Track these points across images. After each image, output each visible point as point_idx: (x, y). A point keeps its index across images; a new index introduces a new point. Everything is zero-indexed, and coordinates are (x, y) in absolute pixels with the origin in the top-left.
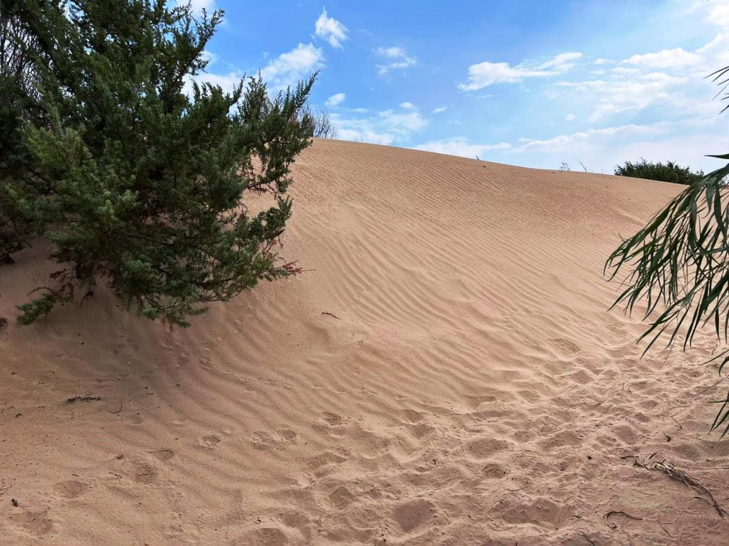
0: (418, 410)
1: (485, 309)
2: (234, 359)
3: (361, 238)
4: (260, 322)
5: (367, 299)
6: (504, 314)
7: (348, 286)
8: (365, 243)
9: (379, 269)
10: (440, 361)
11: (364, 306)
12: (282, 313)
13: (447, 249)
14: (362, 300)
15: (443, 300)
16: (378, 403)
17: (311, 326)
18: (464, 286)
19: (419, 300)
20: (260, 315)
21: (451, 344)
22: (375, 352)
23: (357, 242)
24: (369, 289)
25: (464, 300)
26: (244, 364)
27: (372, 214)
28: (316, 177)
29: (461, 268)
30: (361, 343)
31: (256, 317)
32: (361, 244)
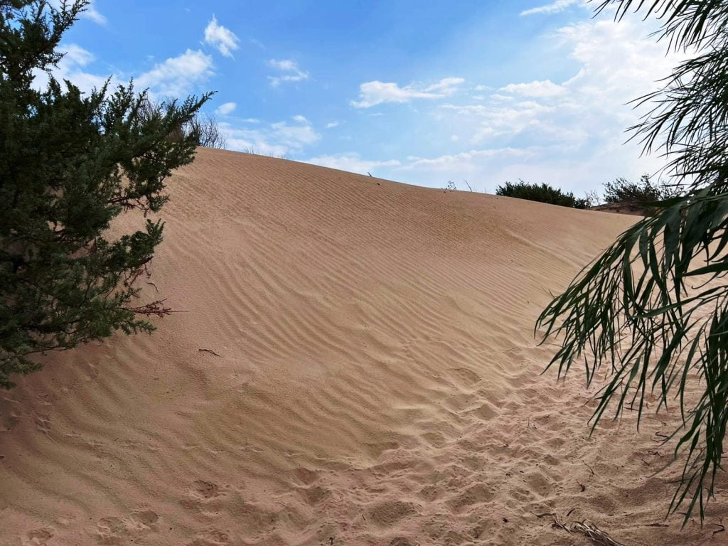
0: (312, 468)
1: (383, 337)
2: (82, 414)
3: (248, 260)
4: (121, 364)
5: (254, 331)
6: (403, 342)
7: (233, 316)
8: (252, 264)
9: (268, 294)
10: (336, 402)
11: (250, 339)
12: (148, 352)
13: (343, 271)
14: (249, 333)
15: (340, 328)
16: (263, 462)
17: (185, 367)
18: (361, 311)
19: (314, 330)
20: (121, 355)
21: (350, 381)
22: (262, 396)
23: (244, 264)
24: (257, 318)
25: (363, 328)
26: (96, 422)
27: (262, 232)
28: (197, 189)
29: (358, 292)
30: (245, 386)
31: (115, 359)
32: (248, 266)
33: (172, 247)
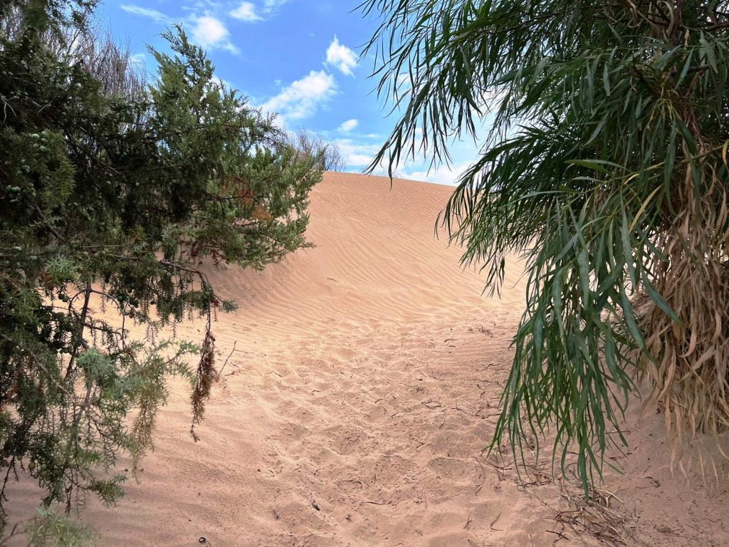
0: (377, 319)
1: (429, 280)
2: (278, 295)
3: (354, 240)
4: (293, 281)
5: (356, 273)
6: (441, 283)
7: (344, 266)
8: (356, 242)
9: (364, 257)
10: (393, 302)
11: (353, 276)
12: (304, 278)
13: (413, 247)
14: (352, 274)
15: (404, 275)
16: (356, 316)
17: (321, 284)
18: (418, 268)
19: (388, 275)
20: (291, 277)
21: (403, 296)
22: (357, 297)
23: (351, 241)
24: (357, 267)
25: (418, 275)
26: (284, 299)
27: (363, 224)
29: (420, 259)
30: (349, 293)
31: (290, 279)
32: (354, 242)
33: (313, 232)
